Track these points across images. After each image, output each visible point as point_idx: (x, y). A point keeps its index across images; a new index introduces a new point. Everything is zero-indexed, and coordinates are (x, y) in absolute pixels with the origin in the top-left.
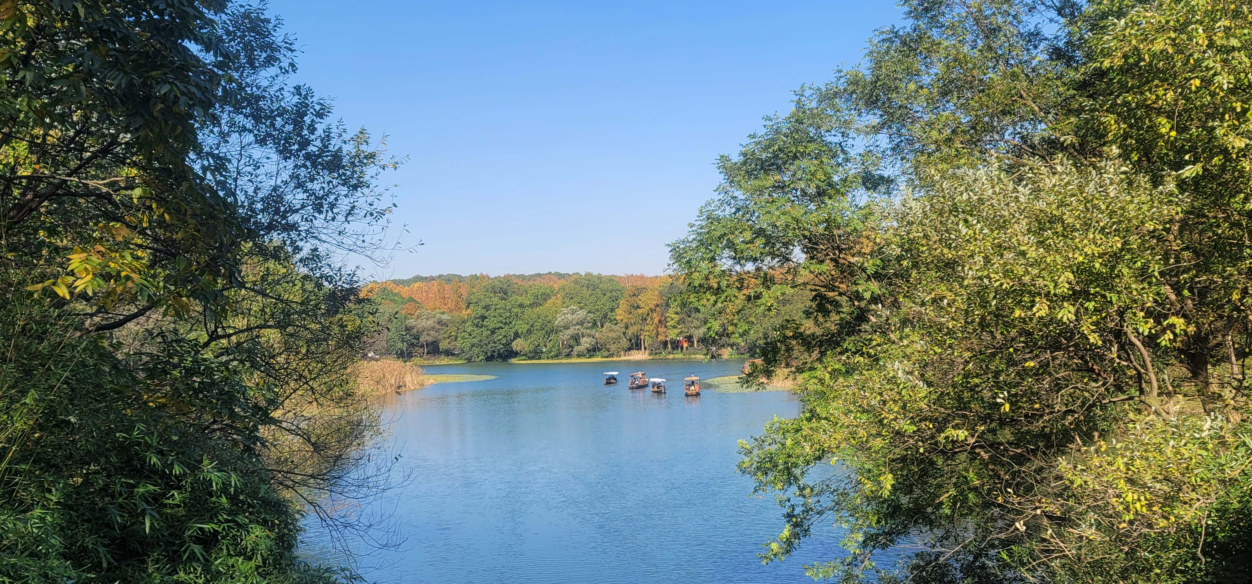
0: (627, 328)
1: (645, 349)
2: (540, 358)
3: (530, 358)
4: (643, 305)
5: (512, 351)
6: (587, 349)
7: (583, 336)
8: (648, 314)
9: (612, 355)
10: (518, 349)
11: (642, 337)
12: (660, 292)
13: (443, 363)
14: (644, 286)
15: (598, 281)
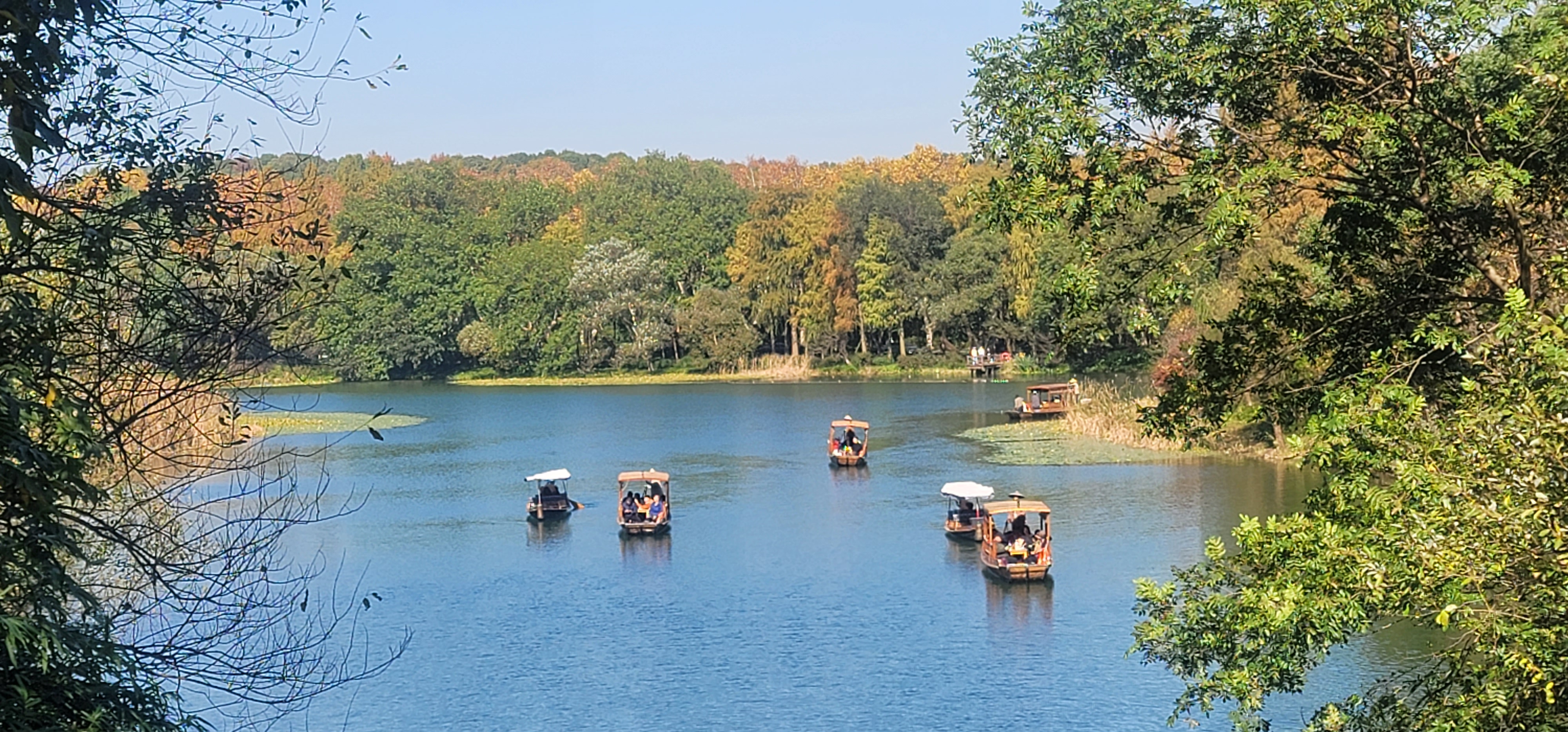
0: (754, 296)
1: (801, 350)
2: (530, 373)
3: (503, 373)
4: (796, 238)
5: (459, 355)
6: (650, 349)
7: (640, 316)
8: (811, 262)
9: (714, 368)
10: (473, 348)
11: (793, 321)
12: (841, 205)
13: (278, 382)
14: (798, 187)
15: (680, 176)
